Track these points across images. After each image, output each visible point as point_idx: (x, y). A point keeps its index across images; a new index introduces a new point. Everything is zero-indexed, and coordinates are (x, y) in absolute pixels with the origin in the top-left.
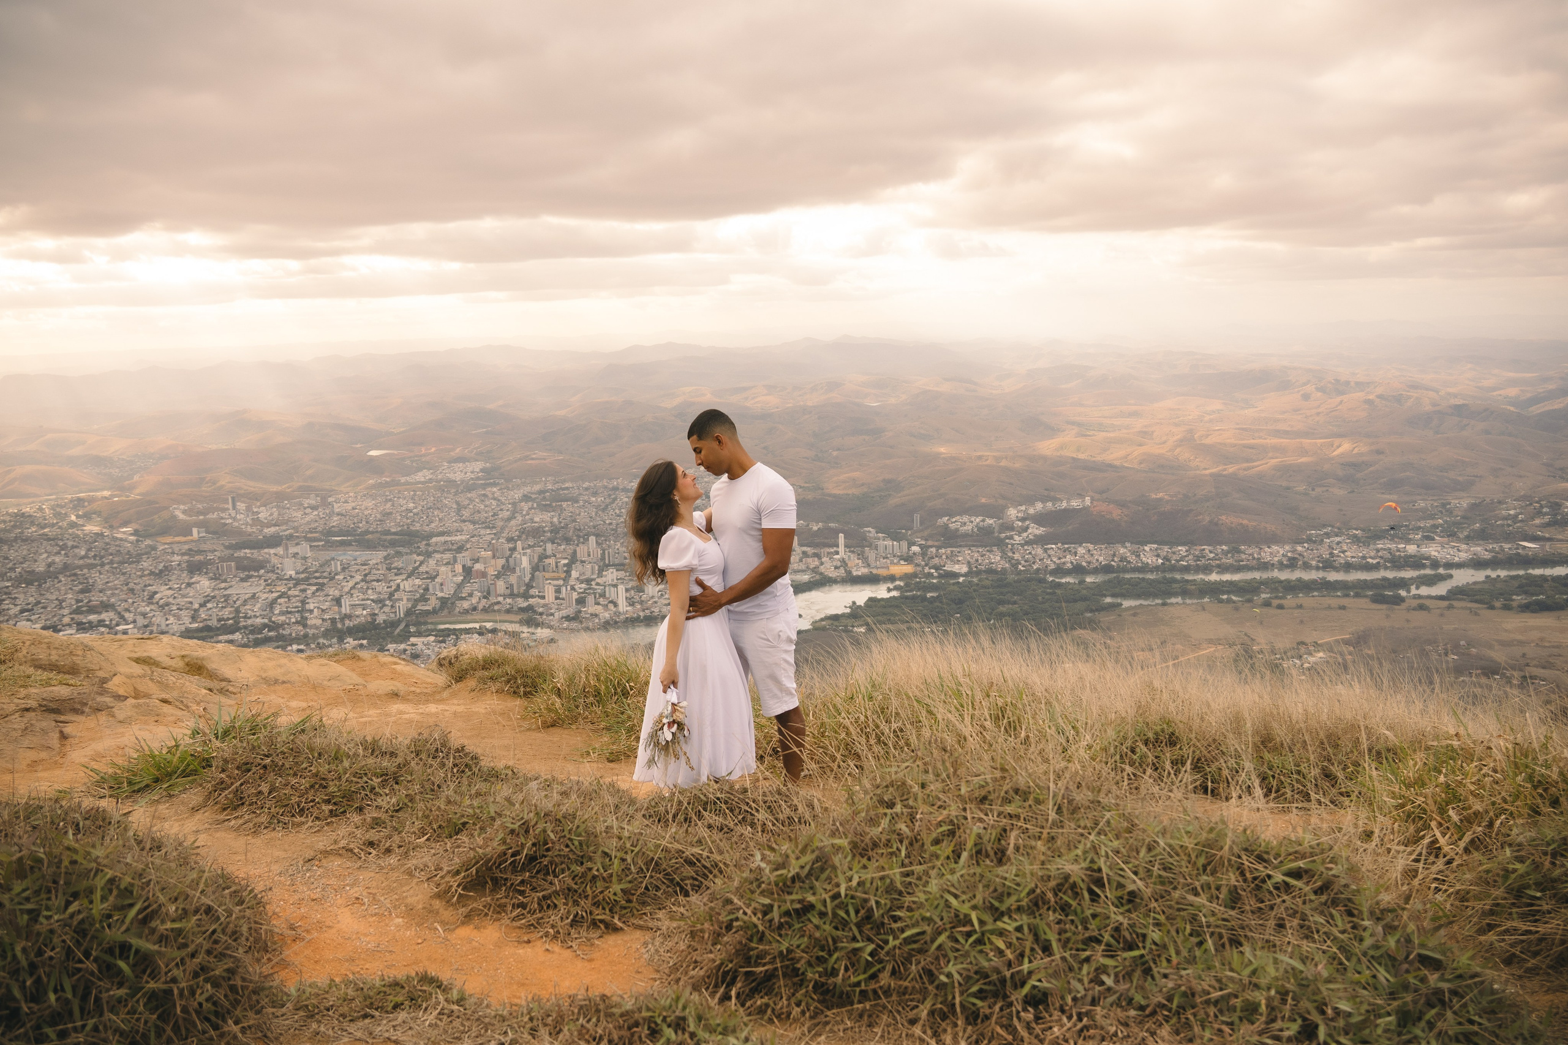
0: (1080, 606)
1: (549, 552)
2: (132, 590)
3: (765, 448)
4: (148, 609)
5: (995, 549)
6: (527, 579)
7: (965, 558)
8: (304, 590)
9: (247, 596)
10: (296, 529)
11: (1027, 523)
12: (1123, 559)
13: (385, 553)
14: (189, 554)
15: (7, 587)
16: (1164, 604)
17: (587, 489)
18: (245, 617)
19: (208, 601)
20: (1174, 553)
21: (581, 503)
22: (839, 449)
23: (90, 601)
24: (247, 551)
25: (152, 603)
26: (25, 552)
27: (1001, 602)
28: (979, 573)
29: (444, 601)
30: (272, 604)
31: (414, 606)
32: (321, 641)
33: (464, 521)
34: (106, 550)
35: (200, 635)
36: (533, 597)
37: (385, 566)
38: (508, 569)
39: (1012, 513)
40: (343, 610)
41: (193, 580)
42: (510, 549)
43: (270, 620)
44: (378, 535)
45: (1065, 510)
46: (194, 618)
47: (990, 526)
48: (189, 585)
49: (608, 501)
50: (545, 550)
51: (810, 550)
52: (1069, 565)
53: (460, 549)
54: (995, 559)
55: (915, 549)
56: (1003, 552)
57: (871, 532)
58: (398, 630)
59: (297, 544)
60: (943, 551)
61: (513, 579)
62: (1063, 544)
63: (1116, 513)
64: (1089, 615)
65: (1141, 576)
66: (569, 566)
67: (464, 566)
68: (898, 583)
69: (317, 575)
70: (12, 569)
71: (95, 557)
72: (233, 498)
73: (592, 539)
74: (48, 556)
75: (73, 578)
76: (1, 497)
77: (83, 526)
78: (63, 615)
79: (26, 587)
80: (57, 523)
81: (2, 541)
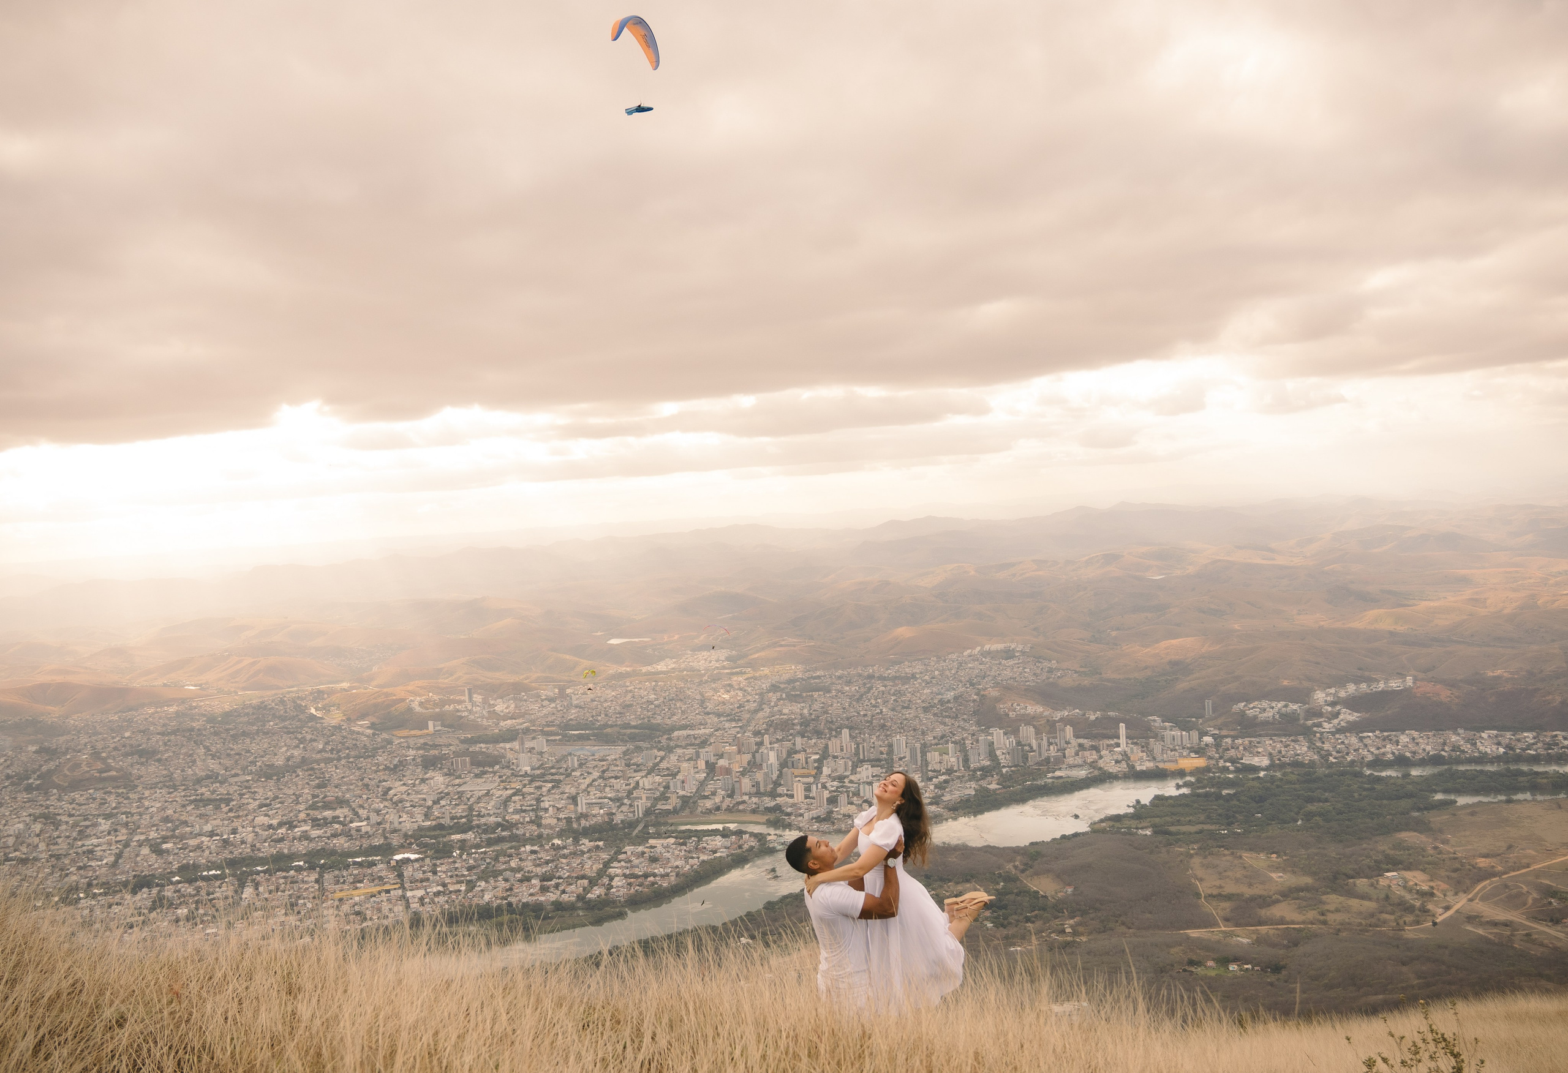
0: (1405, 803)
1: (798, 747)
2: (367, 786)
3: (1035, 629)
4: (382, 806)
5: (1301, 738)
6: (774, 777)
7: (1265, 749)
8: (539, 788)
9: (481, 793)
10: (532, 722)
11: (1338, 707)
12: (1455, 748)
13: (624, 748)
14: (424, 749)
15: (248, 781)
16: (1509, 801)
17: (840, 678)
18: (479, 816)
19: (442, 798)
20: (1519, 740)
21: (834, 693)
22: (1118, 629)
23: (326, 796)
24: (482, 745)
25: (386, 800)
26: (266, 746)
27: (1310, 800)
28: (1282, 766)
29: (685, 800)
30: (506, 801)
31: (654, 805)
32: (557, 841)
33: (708, 713)
34: (343, 744)
35: (433, 833)
36: (780, 795)
37: (623, 762)
38: (754, 765)
39: (1320, 697)
40: (579, 809)
41: (428, 776)
42: (757, 744)
43: (504, 819)
44: (617, 729)
45: (1383, 692)
46: (427, 816)
47: (1294, 712)
48: (423, 781)
49: (862, 690)
50: (794, 744)
51: (1086, 742)
52: (1390, 756)
53: (704, 743)
54: (1302, 750)
55: (1208, 739)
56: (1311, 743)
57: (1156, 721)
58: (636, 831)
59: (534, 738)
60: (1240, 741)
61: (759, 776)
62: (1382, 731)
63: (1444, 694)
64: (1416, 814)
65: (1479, 768)
66: (820, 761)
67: (707, 762)
68: (1188, 778)
69: (553, 771)
70: (253, 763)
71: (332, 750)
72: (469, 690)
73: (845, 732)
74: (287, 750)
75: (310, 772)
76: (244, 689)
77: (322, 718)
78: (300, 811)
79: (266, 781)
80: (297, 715)
81: (245, 734)
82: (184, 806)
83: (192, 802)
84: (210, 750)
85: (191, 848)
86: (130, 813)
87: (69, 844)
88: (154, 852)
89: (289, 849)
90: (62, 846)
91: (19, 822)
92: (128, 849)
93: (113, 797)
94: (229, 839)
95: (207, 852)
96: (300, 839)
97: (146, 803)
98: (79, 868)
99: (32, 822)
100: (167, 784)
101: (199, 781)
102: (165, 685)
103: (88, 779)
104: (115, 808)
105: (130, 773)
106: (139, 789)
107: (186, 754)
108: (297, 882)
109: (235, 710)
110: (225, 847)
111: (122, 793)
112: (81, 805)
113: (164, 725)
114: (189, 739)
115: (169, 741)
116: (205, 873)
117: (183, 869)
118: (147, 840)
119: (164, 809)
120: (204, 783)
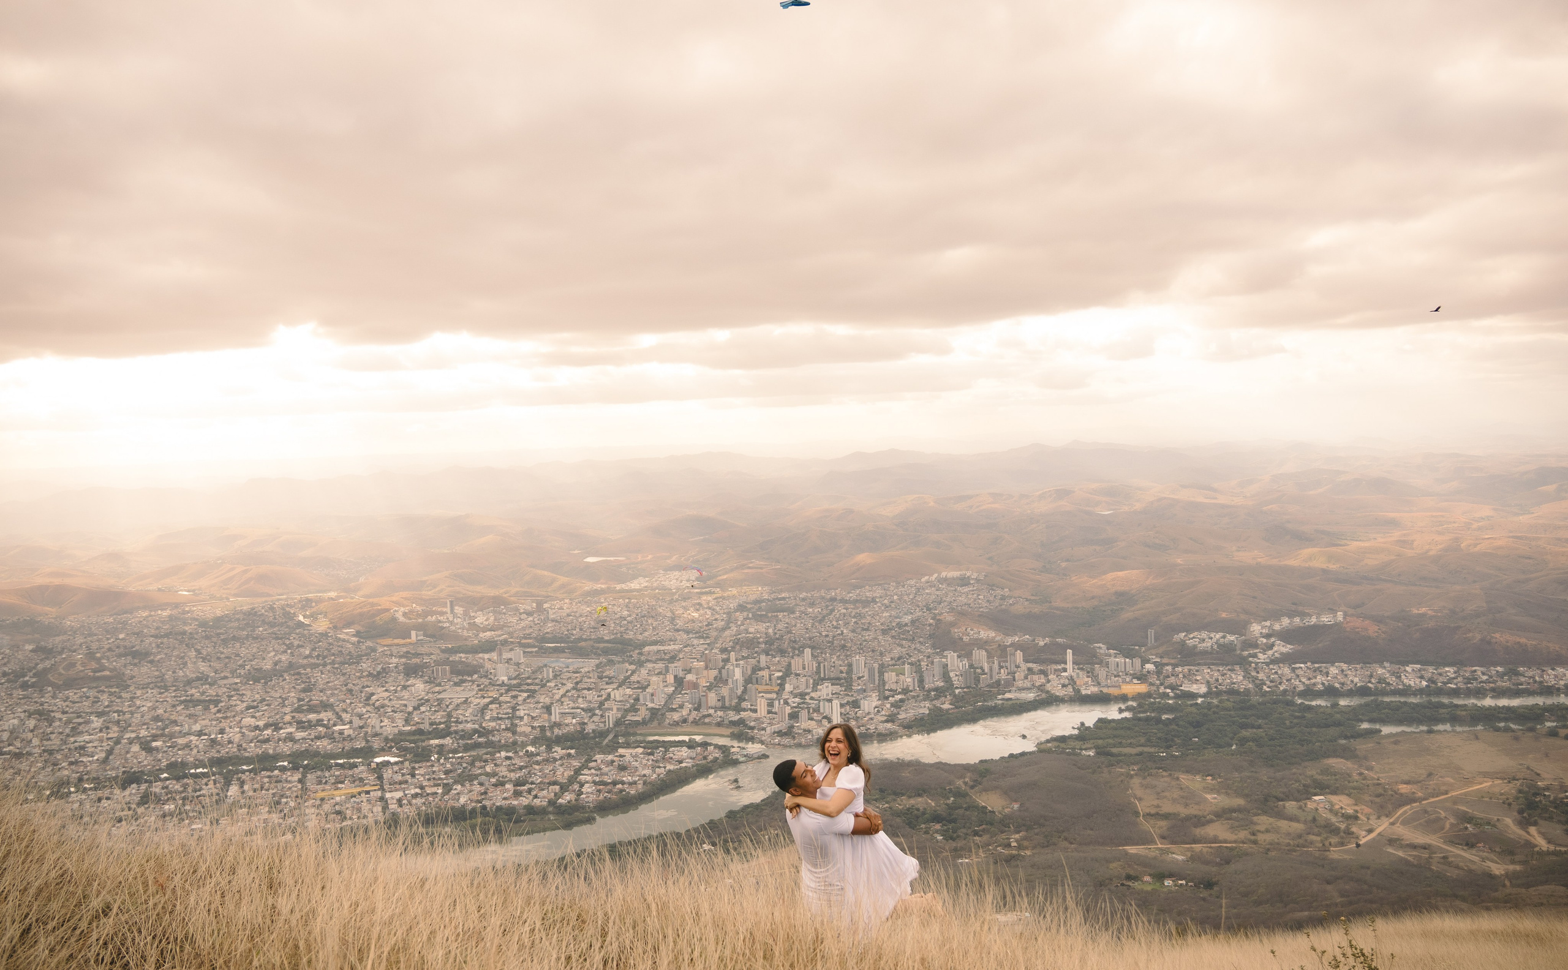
0: (1333, 731)
1: (763, 664)
2: (350, 691)
3: (990, 558)
4: (364, 710)
5: (1237, 667)
6: (739, 692)
7: (1204, 678)
8: (515, 697)
9: (459, 701)
10: (511, 634)
11: (1273, 639)
12: (1381, 680)
13: (597, 661)
14: (407, 657)
15: (236, 683)
16: (1430, 732)
17: (804, 599)
18: (457, 722)
19: (422, 705)
20: (1440, 674)
21: (798, 614)
22: (1068, 560)
23: (311, 700)
24: (462, 655)
25: (368, 705)
26: (255, 650)
27: (1244, 726)
28: (1219, 693)
29: (654, 712)
30: (483, 709)
31: (624, 716)
32: (531, 749)
33: (678, 630)
34: (329, 650)
35: (412, 738)
36: (745, 710)
37: (596, 674)
38: (720, 680)
39: (1256, 629)
40: (553, 718)
41: (409, 683)
42: (723, 660)
43: (481, 726)
44: (591, 643)
45: (1315, 626)
46: (407, 721)
47: (1231, 643)
48: (405, 687)
49: (825, 612)
50: (759, 662)
51: (1035, 667)
52: (1320, 687)
53: (673, 659)
54: (1237, 678)
55: (1150, 667)
56: (1246, 671)
57: (1102, 648)
58: (606, 741)
59: (511, 650)
60: (1180, 669)
61: (725, 691)
62: (1313, 663)
63: (1373, 630)
64: (1343, 742)
65: (1402, 700)
66: (783, 679)
67: (676, 677)
68: (1130, 703)
69: (529, 681)
70: (242, 666)
71: (318, 656)
72: (451, 602)
73: (808, 651)
74: (275, 655)
75: (296, 677)
76: (236, 595)
77: (309, 625)
78: (285, 714)
79: (254, 684)
80: (286, 622)
81: (235, 638)
82: (174, 706)
83: (182, 702)
84: (200, 653)
85: (179, 747)
86: (122, 711)
87: (62, 740)
88: (144, 749)
89: (274, 750)
90: (55, 741)
91: (14, 718)
92: (119, 746)
93: (105, 696)
94: (216, 738)
95: (195, 751)
96: (285, 740)
97: (138, 703)
98: (71, 763)
99: (26, 719)
100: (159, 685)
101: (189, 683)
102: (159, 590)
103: (82, 678)
104: (107, 706)
105: (123, 674)
106: (132, 688)
107: (177, 656)
108: (281, 781)
109: (227, 616)
110: (212, 746)
111: (115, 692)
112: (74, 702)
113: (158, 628)
114: (181, 642)
115: (162, 643)
116: (193, 771)
117: (171, 766)
118: (138, 737)
119: (154, 708)
120: (194, 684)
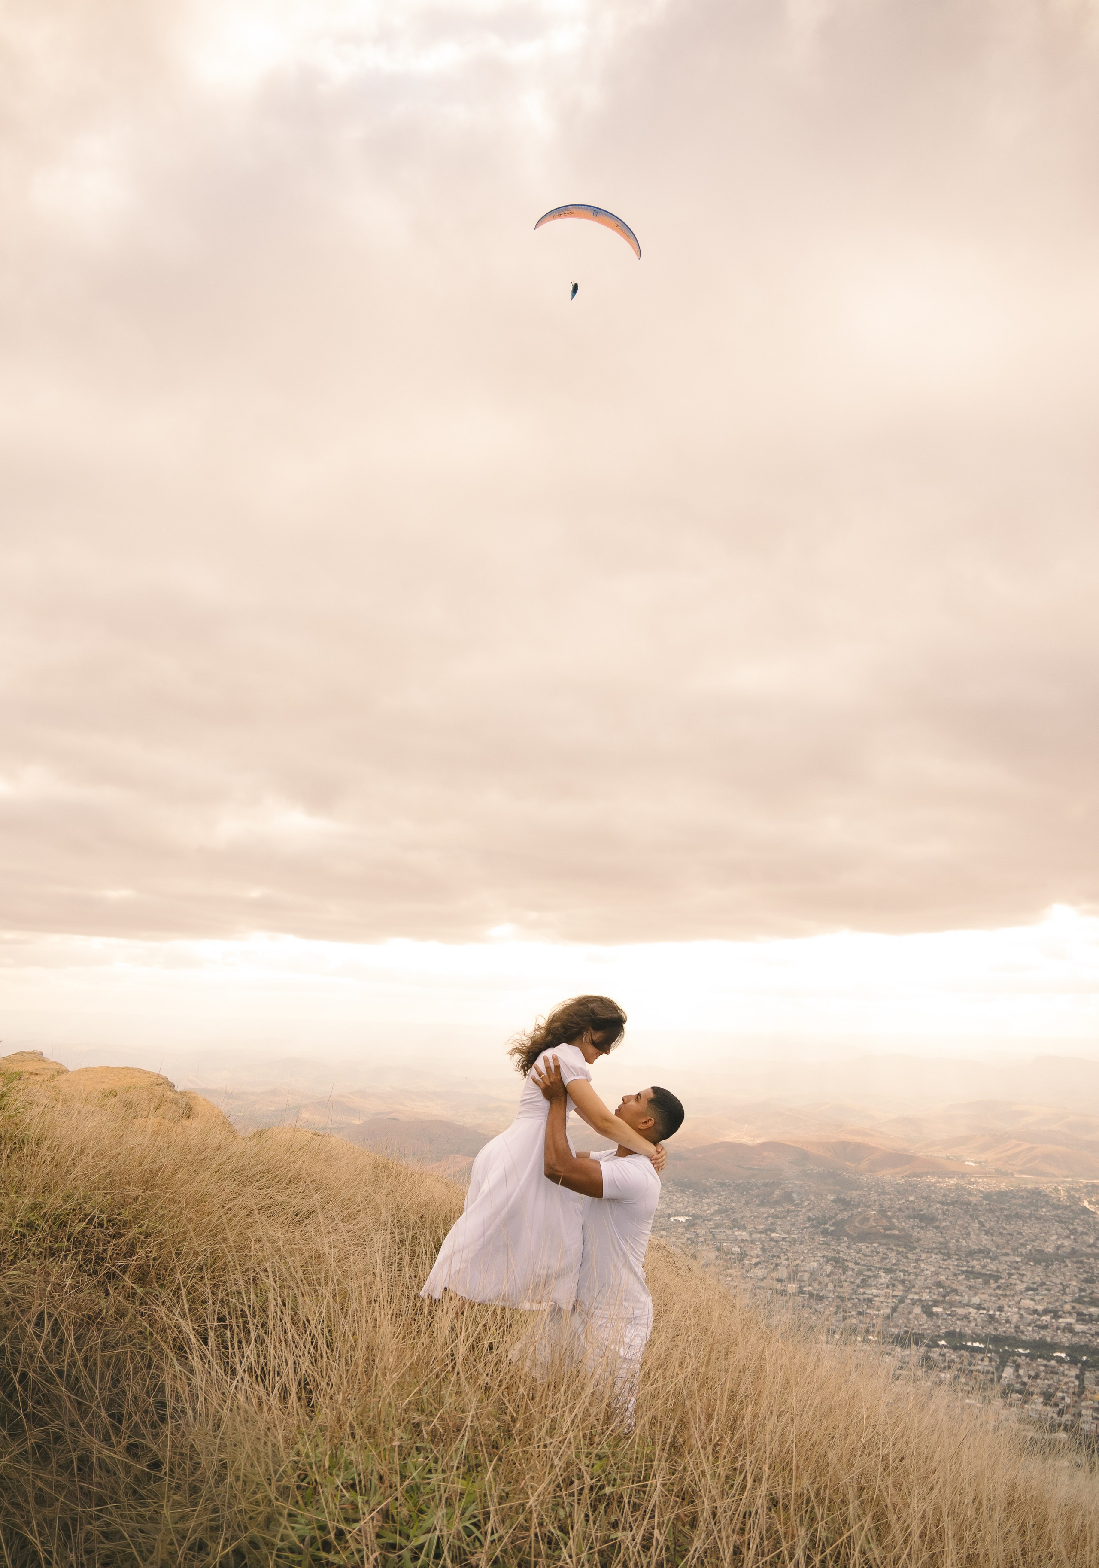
15: (1017, 1262)
23: (1093, 1292)
26: (1037, 1231)
70: (1024, 1245)
74: (1058, 1239)
75: (1079, 1265)
76: (1021, 1172)
77: (1095, 1213)
78: (1065, 1302)
79: (1035, 1265)
80: (1070, 1206)
81: (1018, 1216)
82: (955, 1275)
83: (963, 1272)
84: (983, 1226)
85: (958, 1317)
86: (907, 1271)
87: (853, 1289)
88: (925, 1312)
89: (1052, 1338)
90: (846, 1290)
91: (814, 1261)
92: (902, 1305)
93: (893, 1255)
94: (994, 1315)
95: (973, 1324)
96: (1064, 1330)
97: (923, 1266)
98: (860, 1313)
99: (824, 1263)
100: (943, 1251)
101: (971, 1254)
102: (948, 1158)
103: (874, 1233)
104: (895, 1264)
105: (911, 1235)
106: (918, 1250)
107: (961, 1226)
108: (1057, 1373)
109: (1011, 1191)
110: (990, 1322)
111: (902, 1251)
112: (866, 1255)
113: (944, 1195)
114: (966, 1212)
115: (948, 1210)
116: (969, 1344)
117: (950, 1335)
118: (920, 1300)
119: (937, 1274)
120: (976, 1256)
